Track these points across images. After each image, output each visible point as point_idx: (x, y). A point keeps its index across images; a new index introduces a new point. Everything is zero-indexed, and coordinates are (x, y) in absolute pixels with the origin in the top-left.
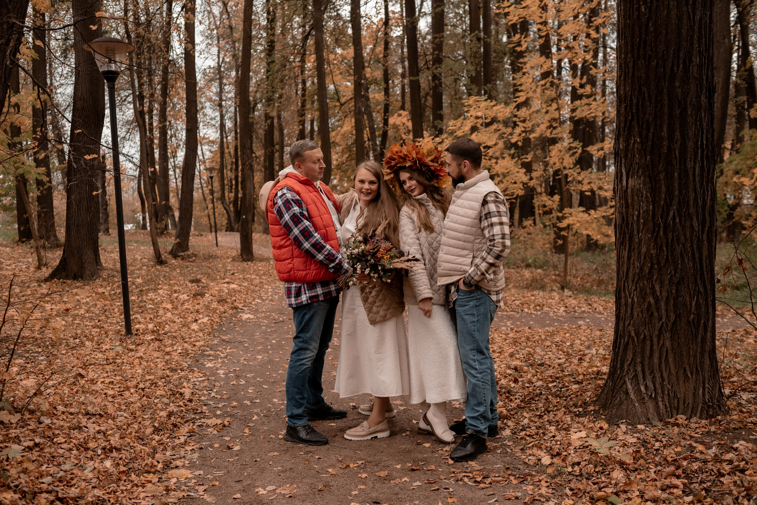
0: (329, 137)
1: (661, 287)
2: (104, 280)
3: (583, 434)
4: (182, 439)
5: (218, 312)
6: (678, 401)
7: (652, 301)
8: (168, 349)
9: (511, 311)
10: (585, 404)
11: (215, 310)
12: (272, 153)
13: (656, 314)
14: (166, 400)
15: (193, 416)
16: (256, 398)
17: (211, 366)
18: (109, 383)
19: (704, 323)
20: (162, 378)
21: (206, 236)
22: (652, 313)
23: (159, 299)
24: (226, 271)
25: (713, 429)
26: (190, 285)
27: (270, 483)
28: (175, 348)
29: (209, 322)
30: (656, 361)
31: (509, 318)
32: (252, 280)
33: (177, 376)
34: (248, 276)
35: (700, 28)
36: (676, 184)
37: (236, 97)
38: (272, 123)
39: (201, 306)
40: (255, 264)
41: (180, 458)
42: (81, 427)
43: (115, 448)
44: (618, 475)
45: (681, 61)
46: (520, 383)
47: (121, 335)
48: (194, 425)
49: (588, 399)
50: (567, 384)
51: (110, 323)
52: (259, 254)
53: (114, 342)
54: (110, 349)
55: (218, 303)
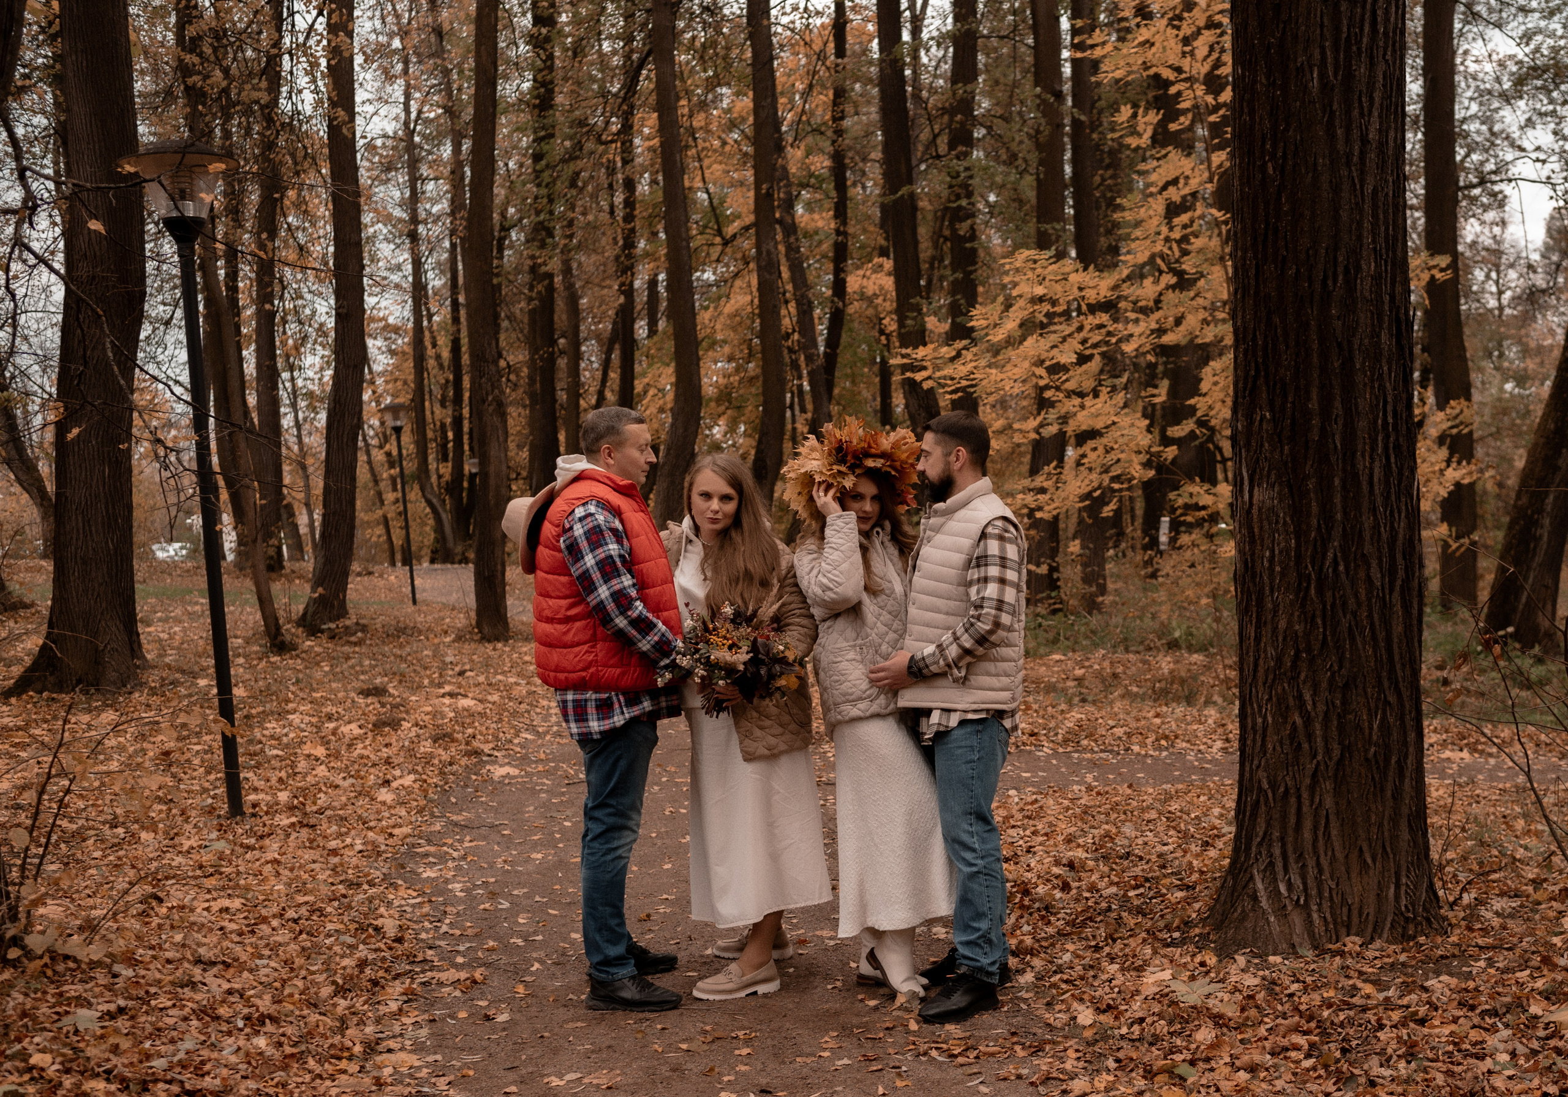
0: (695, 325)
1: (1314, 694)
2: (153, 692)
3: (1167, 975)
4: (394, 1006)
5: (436, 761)
6: (1350, 910)
7: (1299, 721)
8: (333, 844)
9: (1102, 751)
10: (1187, 924)
11: (428, 759)
12: (551, 361)
13: (1306, 746)
14: (350, 940)
15: (408, 967)
16: (535, 933)
17: (433, 875)
18: (221, 911)
19: (1398, 762)
20: (331, 900)
21: (381, 576)
22: (1300, 744)
23: (292, 735)
24: (443, 667)
25: (1403, 958)
26: (361, 700)
27: (570, 1070)
28: (348, 841)
29: (416, 786)
30: (1307, 835)
32: (509, 688)
33: (362, 896)
34: (499, 677)
35: (1375, 207)
36: (1338, 500)
37: (452, 213)
38: (551, 289)
39: (395, 750)
40: (513, 648)
41: (394, 1037)
42: (194, 983)
43: (270, 1017)
44: (1205, 1035)
45: (1340, 269)
46: (1074, 891)
47: (219, 816)
48: (412, 982)
49: (1194, 915)
50: (1164, 891)
51: (188, 792)
52: (523, 623)
53: (205, 832)
54: (200, 847)
55: (435, 742)
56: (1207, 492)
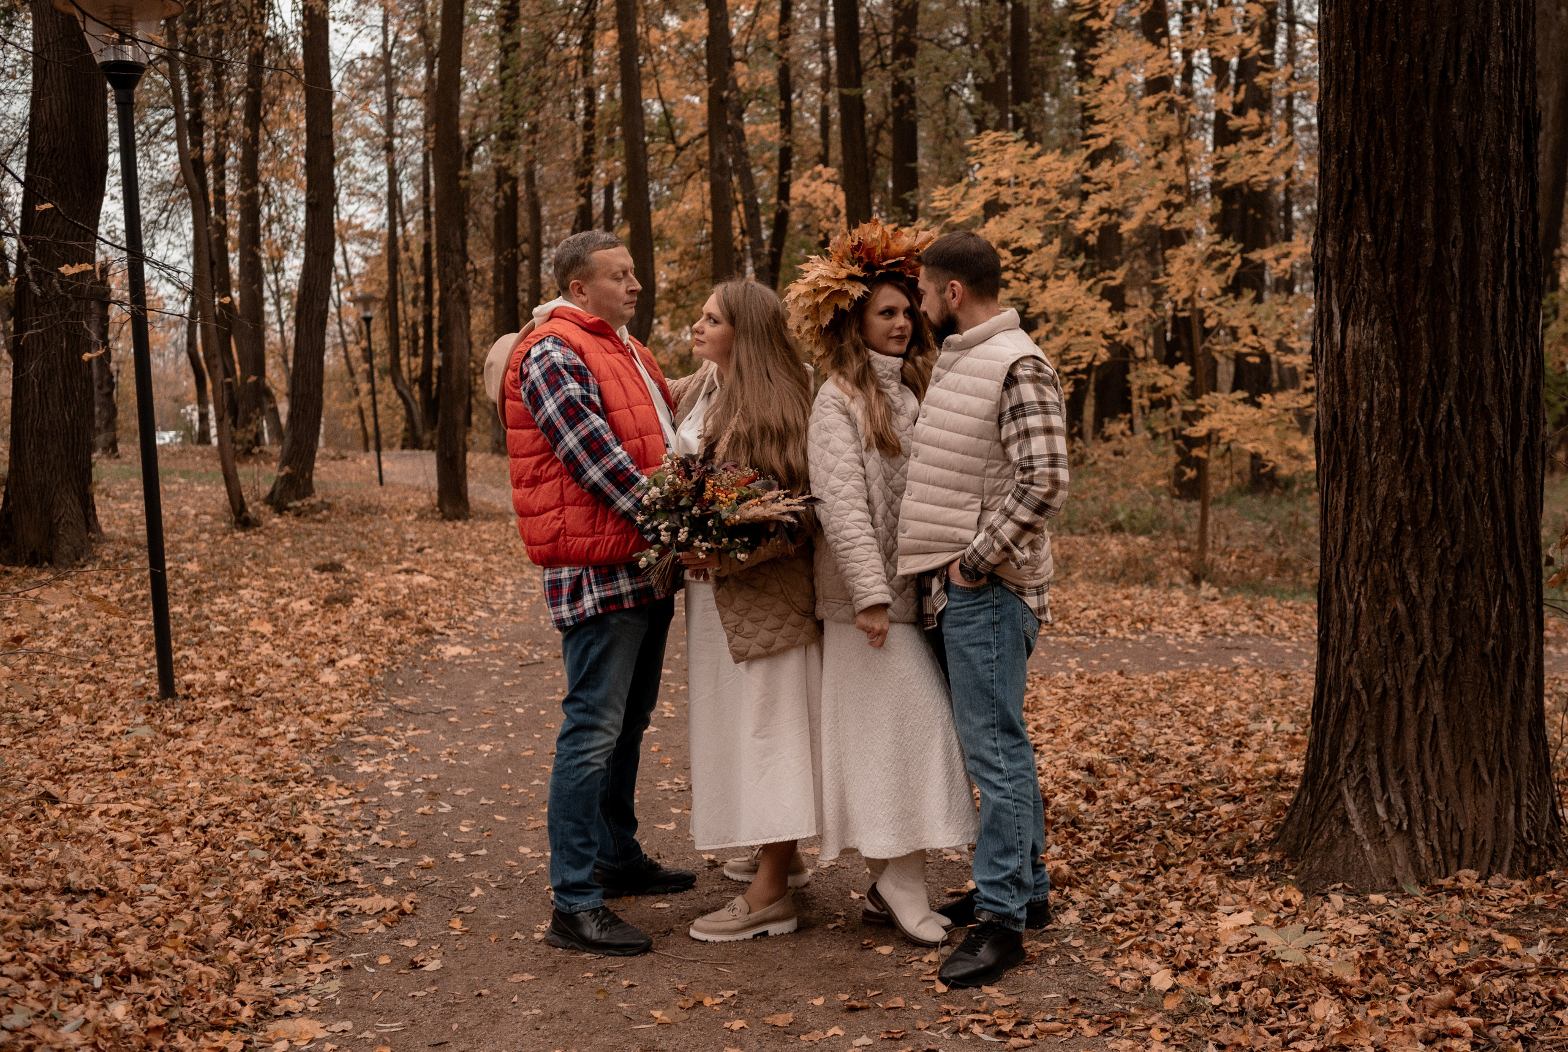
0: (649, 222)
1: (1421, 576)
2: (106, 565)
3: (1246, 917)
4: (301, 947)
5: (385, 640)
6: (1461, 838)
7: (1401, 607)
8: (264, 732)
10: (1250, 848)
11: (377, 637)
12: (514, 264)
13: (1409, 638)
14: (259, 854)
15: (326, 891)
16: (479, 846)
17: (369, 770)
18: (121, 814)
19: (1518, 658)
20: (249, 802)
21: (354, 460)
22: (1402, 636)
23: (241, 611)
24: (404, 543)
25: (1538, 899)
26: (315, 576)
27: (513, 1047)
28: (282, 728)
29: (363, 666)
30: (1410, 746)
31: (1073, 649)
32: (465, 565)
33: (286, 796)
34: (458, 554)
36: (1454, 340)
37: (426, 128)
38: (514, 190)
39: (344, 627)
40: (472, 527)
41: (297, 992)
42: (50, 923)
43: (138, 972)
44: (1326, 1009)
45: (1464, 58)
46: (1100, 802)
47: (150, 698)
48: (328, 913)
49: (1257, 836)
50: (1207, 803)
51: (122, 671)
52: (483, 503)
53: (131, 715)
54: (122, 732)
55: (386, 619)
56: (1165, 373)
